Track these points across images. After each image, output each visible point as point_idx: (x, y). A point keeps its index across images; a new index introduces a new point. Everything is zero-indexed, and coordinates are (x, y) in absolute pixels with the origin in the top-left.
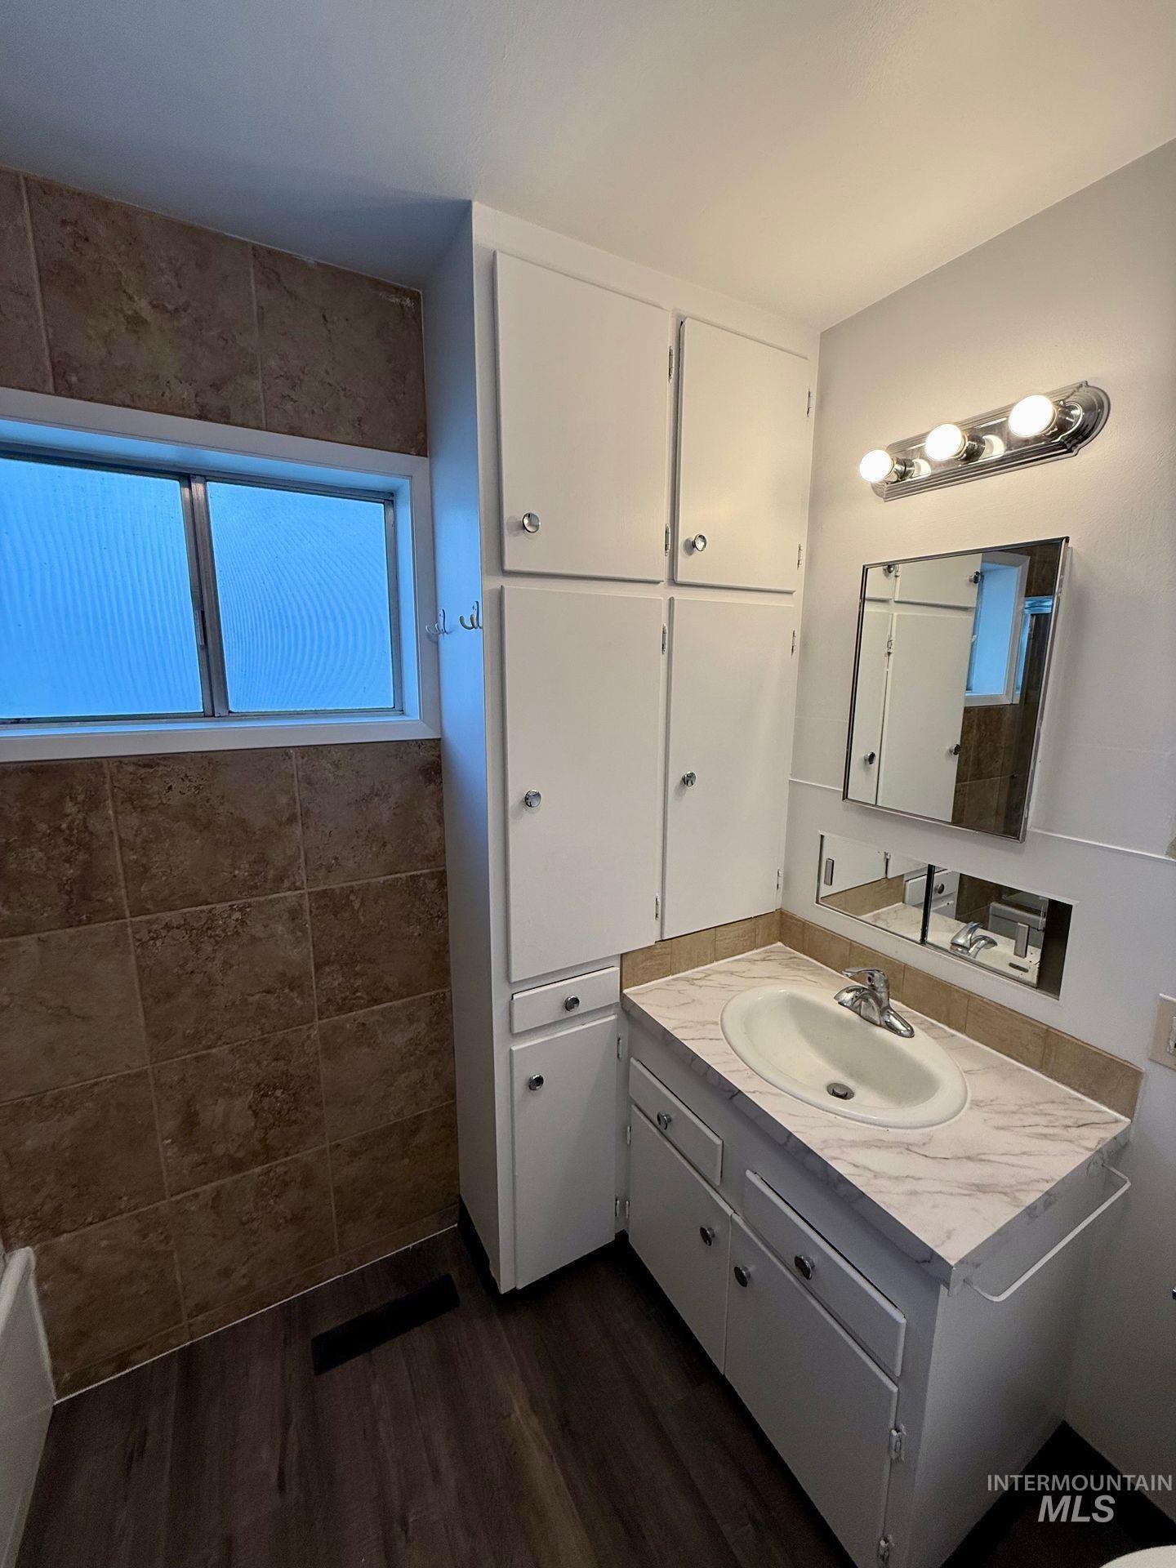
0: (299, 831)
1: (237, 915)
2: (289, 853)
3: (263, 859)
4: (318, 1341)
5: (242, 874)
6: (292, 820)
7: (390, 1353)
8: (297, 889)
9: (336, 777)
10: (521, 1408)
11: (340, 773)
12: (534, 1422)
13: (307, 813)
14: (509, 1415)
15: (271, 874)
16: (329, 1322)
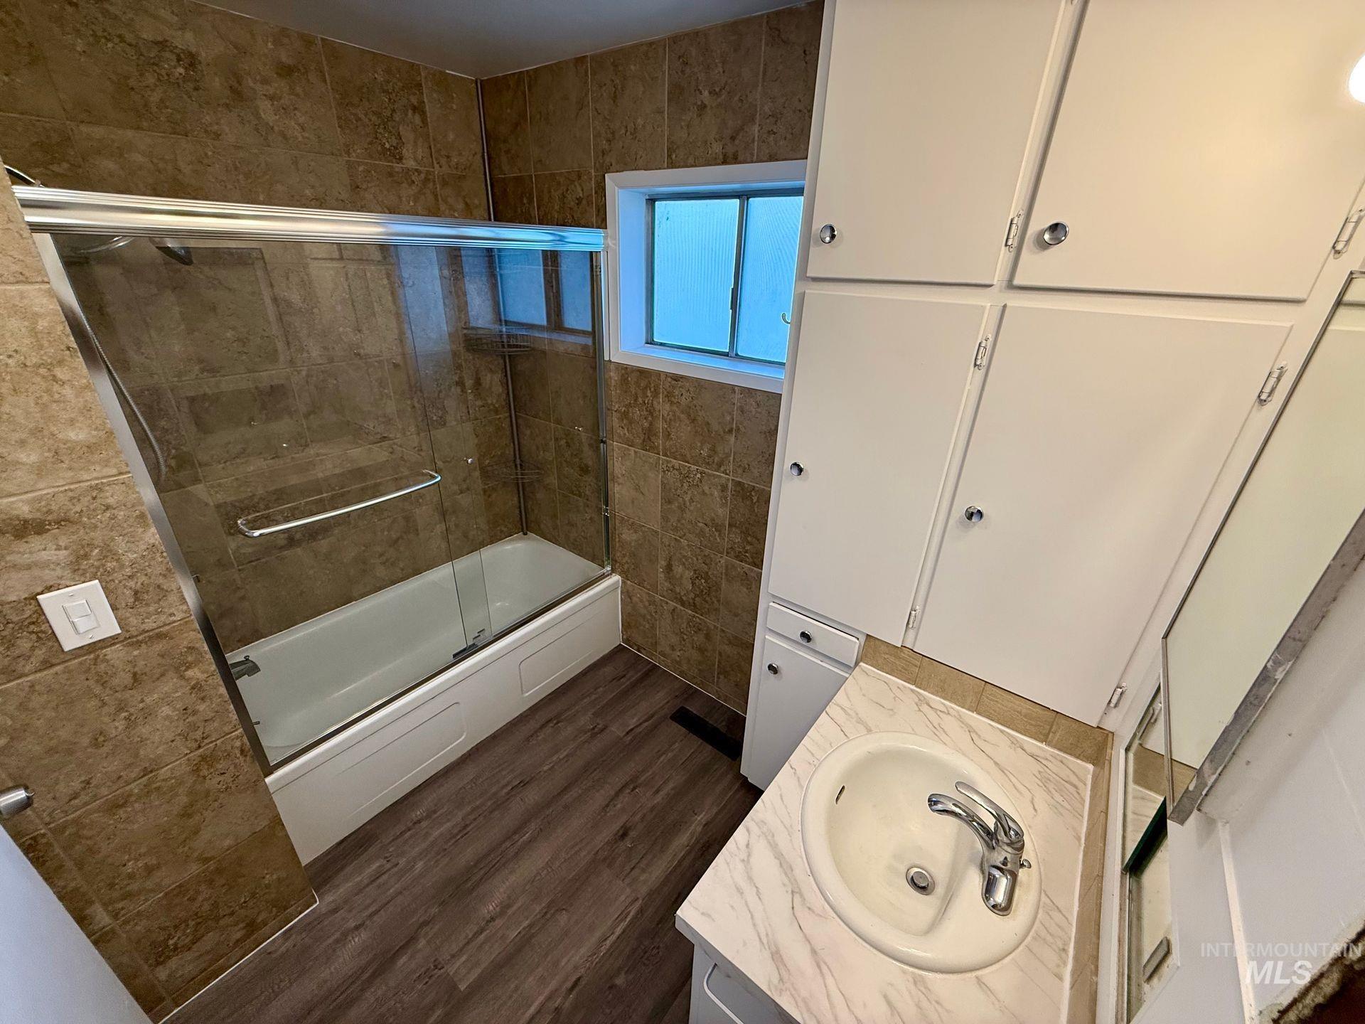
0: (733, 439)
1: (699, 476)
2: (726, 451)
3: (713, 449)
4: (682, 708)
5: (704, 453)
6: (730, 431)
7: (696, 741)
8: (727, 474)
9: (757, 412)
10: (702, 818)
11: (759, 410)
12: (699, 829)
13: (738, 429)
14: (696, 814)
15: (716, 459)
16: (693, 708)
